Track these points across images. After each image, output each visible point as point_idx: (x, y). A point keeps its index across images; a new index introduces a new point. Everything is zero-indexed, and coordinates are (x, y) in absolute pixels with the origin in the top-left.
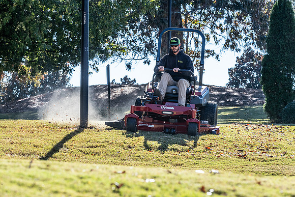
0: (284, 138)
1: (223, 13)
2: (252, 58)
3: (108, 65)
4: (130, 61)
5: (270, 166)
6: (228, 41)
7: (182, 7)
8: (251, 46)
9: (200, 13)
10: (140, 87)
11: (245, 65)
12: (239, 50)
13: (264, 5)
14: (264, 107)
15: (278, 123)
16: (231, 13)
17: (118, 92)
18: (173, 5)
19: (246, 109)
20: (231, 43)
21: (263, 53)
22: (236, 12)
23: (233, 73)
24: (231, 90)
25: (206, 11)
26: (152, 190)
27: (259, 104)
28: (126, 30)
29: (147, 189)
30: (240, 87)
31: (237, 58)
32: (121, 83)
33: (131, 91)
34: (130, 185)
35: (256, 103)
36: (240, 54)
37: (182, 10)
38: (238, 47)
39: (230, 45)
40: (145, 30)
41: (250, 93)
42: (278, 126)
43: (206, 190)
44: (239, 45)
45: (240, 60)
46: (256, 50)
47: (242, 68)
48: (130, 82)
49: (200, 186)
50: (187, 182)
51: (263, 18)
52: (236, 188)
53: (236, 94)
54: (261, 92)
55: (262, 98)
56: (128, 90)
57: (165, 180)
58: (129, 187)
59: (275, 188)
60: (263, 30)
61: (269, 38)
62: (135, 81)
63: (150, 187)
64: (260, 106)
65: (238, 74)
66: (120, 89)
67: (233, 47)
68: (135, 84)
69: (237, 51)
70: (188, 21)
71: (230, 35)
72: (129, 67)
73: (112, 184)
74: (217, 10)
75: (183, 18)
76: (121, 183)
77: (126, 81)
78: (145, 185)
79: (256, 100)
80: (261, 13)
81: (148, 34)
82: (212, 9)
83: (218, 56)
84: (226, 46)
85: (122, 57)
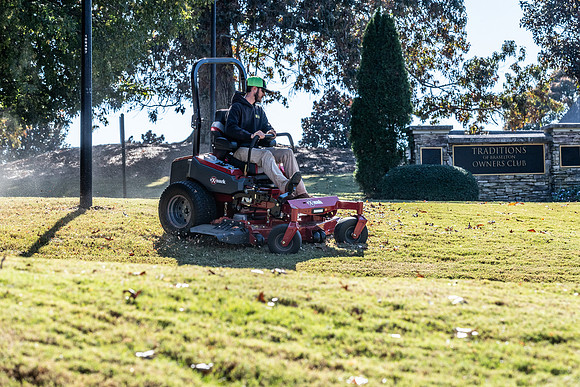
0: (384, 221)
1: (293, 37)
2: (336, 103)
3: (122, 115)
4: (154, 108)
5: (363, 262)
6: (300, 78)
7: (232, 27)
8: (335, 85)
9: (259, 36)
10: (170, 147)
11: (327, 114)
12: (318, 91)
13: (353, 24)
14: (354, 175)
15: (375, 198)
16: (304, 37)
17: (138, 154)
18: (219, 24)
19: (328, 178)
20: (305, 81)
21: (353, 95)
22: (313, 35)
23: (308, 126)
24: (306, 151)
25: (267, 33)
26: (185, 300)
27: (346, 171)
28: (149, 62)
29: (177, 299)
30: (319, 145)
31: (315, 103)
32: (142, 141)
33: (157, 152)
34: (152, 292)
35: (343, 169)
36: (318, 98)
37: (232, 31)
38: (316, 87)
39: (304, 83)
40: (178, 63)
41: (333, 155)
42: (376, 204)
43: (265, 299)
44: (316, 83)
45: (319, 107)
46: (342, 90)
47: (322, 118)
48: (155, 140)
49: (257, 292)
50: (238, 287)
51: (352, 43)
52: (312, 295)
53: (313, 156)
54: (351, 154)
55: (352, 162)
56: (152, 151)
57: (204, 285)
58: (150, 295)
59: (370, 295)
60: (353, 61)
61: (361, 73)
62: (162, 138)
63: (182, 296)
64: (350, 175)
65: (316, 127)
66: (140, 150)
67: (308, 87)
68: (163, 142)
69: (314, 92)
70: (241, 49)
71: (304, 70)
72: (153, 117)
73: (125, 292)
74: (284, 32)
75: (234, 43)
76: (138, 290)
77: (150, 138)
78: (174, 292)
79: (343, 165)
80: (350, 36)
81: (182, 68)
82: (277, 30)
83: (286, 99)
84: (298, 85)
85: (144, 102)
